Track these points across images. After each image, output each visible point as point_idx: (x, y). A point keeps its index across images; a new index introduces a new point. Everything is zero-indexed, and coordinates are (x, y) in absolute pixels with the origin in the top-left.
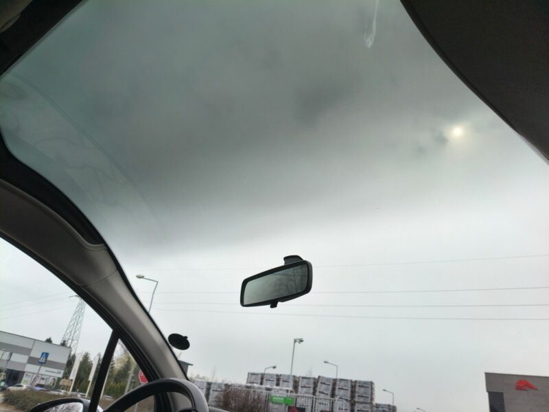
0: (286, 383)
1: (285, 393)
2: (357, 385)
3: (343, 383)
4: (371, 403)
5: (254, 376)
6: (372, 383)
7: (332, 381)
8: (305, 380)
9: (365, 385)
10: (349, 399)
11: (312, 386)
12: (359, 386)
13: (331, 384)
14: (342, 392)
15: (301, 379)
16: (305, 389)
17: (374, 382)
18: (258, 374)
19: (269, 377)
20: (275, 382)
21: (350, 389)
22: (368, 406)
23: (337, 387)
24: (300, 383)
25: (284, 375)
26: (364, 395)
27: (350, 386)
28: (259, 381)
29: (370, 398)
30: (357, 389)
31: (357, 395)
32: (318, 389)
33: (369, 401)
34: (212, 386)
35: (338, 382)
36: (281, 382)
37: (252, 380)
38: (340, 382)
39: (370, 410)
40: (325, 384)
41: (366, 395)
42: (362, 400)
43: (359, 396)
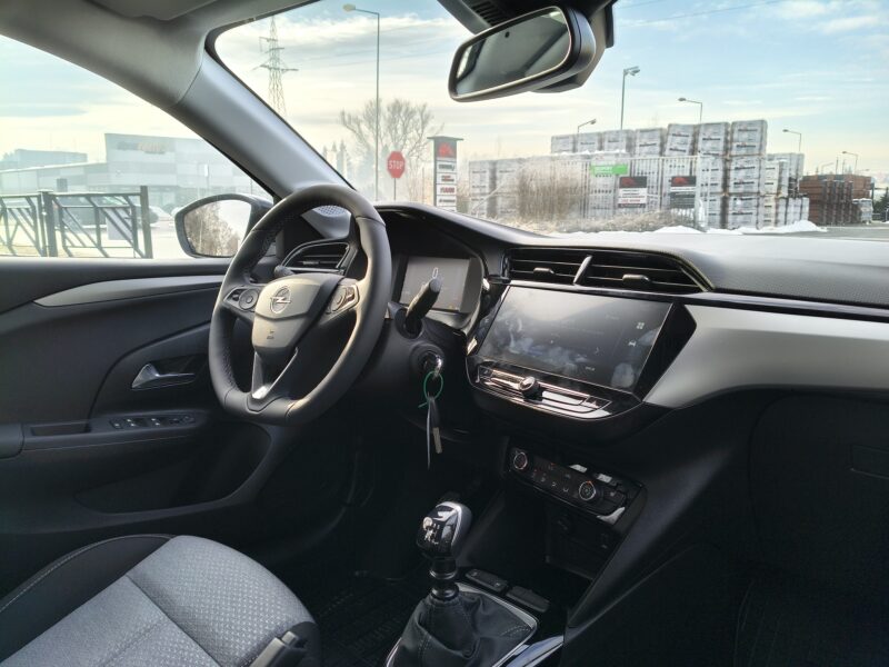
0: (614, 144)
1: (613, 158)
2: (736, 129)
3: (711, 130)
4: (760, 154)
5: (561, 141)
6: (763, 123)
7: (692, 129)
8: (646, 135)
9: (749, 128)
10: (721, 153)
11: (658, 142)
12: (740, 130)
13: (690, 134)
14: (709, 144)
15: (639, 135)
16: (646, 149)
18: (567, 137)
19: (585, 138)
20: (597, 145)
21: (722, 137)
22: (755, 158)
23: (700, 138)
24: (638, 141)
25: (611, 132)
26: (748, 144)
27: (723, 132)
28: (571, 147)
29: (757, 148)
30: (735, 136)
31: (735, 145)
32: (668, 146)
33: (757, 152)
34: (498, 166)
35: (702, 130)
36: (606, 144)
37: (559, 147)
38: (706, 129)
39: (757, 166)
40: (680, 135)
41: (752, 144)
42: (743, 151)
43: (738, 146)
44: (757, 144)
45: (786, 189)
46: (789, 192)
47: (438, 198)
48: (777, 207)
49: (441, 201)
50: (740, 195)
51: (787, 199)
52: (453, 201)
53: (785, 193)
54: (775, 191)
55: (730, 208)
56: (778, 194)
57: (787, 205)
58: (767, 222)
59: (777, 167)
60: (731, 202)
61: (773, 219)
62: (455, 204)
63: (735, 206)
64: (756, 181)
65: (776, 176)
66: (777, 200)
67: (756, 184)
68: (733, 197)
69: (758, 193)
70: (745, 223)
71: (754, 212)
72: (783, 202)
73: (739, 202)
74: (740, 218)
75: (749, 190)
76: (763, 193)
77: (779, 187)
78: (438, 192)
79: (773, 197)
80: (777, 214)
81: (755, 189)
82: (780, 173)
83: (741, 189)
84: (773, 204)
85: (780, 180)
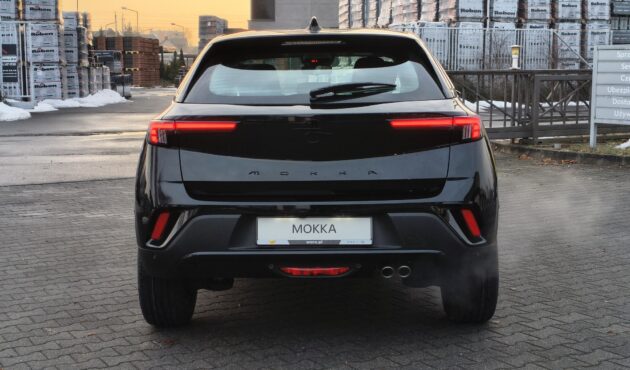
4: (57, 19)
10: (13, 16)
22: (52, 24)
26: (41, 7)
29: (53, 11)
31: (28, 7)
33: (54, 17)
39: (55, 32)
41: (47, 8)
42: (38, 15)
43: (31, 9)
44: (53, 8)
45: (87, 57)
46: (90, 61)
48: (80, 78)
50: (41, 65)
51: (88, 69)
53: (86, 63)
54: (76, 61)
55: (32, 80)
56: (79, 63)
57: (90, 77)
58: (71, 95)
59: (75, 33)
60: (32, 73)
61: (77, 92)
63: (36, 77)
64: (56, 49)
65: (75, 44)
66: (79, 69)
67: (56, 52)
68: (32, 67)
69: (60, 62)
70: (50, 97)
71: (58, 84)
72: (84, 73)
73: (40, 73)
74: (43, 91)
75: (51, 59)
76: (64, 62)
77: (80, 56)
79: (74, 67)
80: (81, 86)
81: (56, 58)
82: (79, 40)
83: (41, 57)
84: (76, 75)
85: (80, 48)
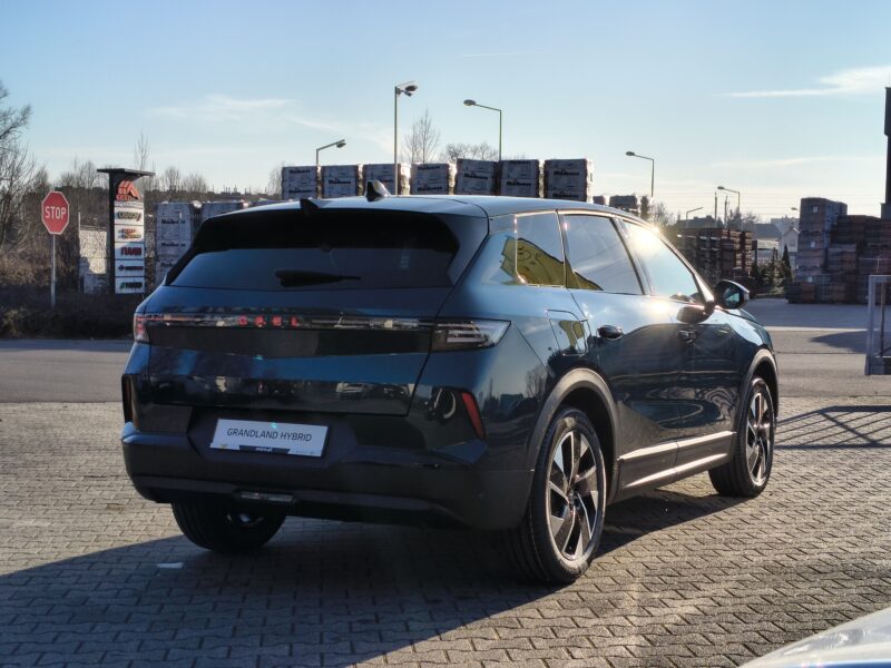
2: (551, 171)
3: (517, 169)
5: (298, 176)
6: (584, 162)
7: (491, 169)
8: (427, 174)
9: (569, 171)
12: (556, 173)
13: (489, 175)
17: (588, 160)
18: (307, 170)
19: (335, 174)
20: (353, 186)
21: (533, 182)
23: (504, 182)
25: (374, 167)
26: (567, 192)
27: (533, 174)
28: (313, 186)
30: (551, 181)
35: (505, 169)
37: (294, 185)
38: (511, 170)
40: (475, 177)
47: (118, 264)
49: (121, 268)
52: (140, 268)
62: (142, 273)
78: (118, 255)
